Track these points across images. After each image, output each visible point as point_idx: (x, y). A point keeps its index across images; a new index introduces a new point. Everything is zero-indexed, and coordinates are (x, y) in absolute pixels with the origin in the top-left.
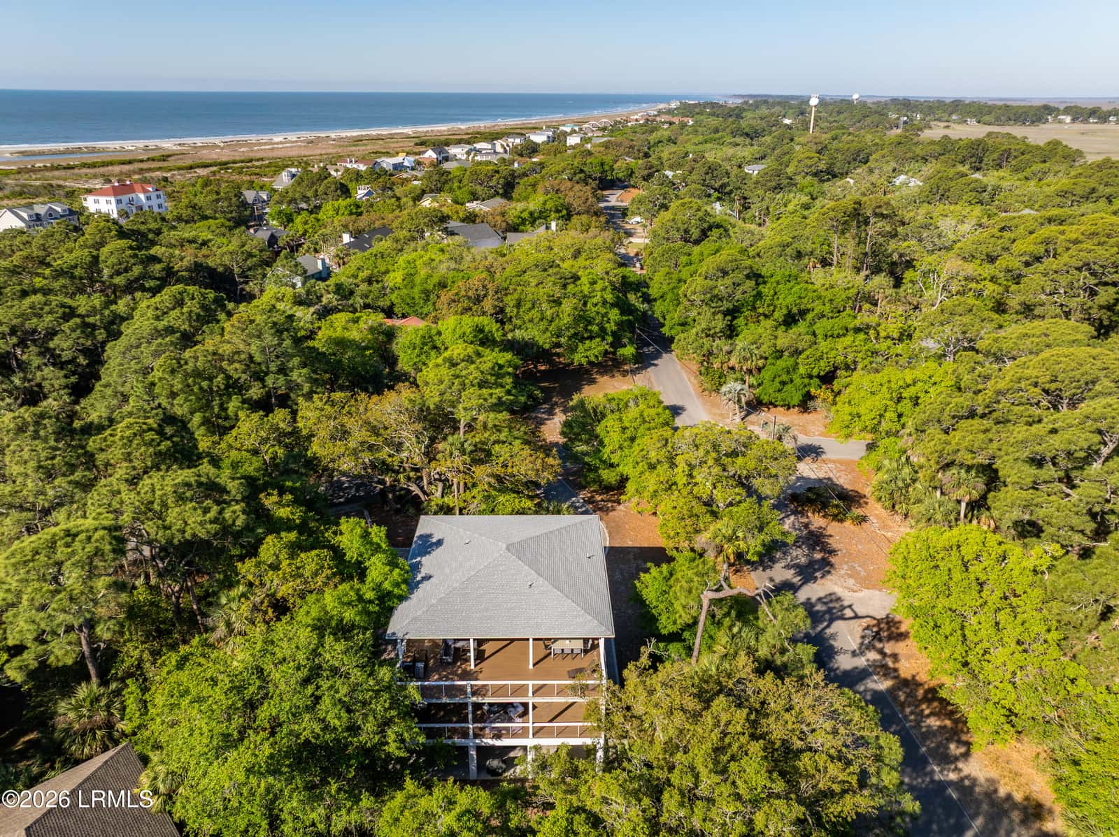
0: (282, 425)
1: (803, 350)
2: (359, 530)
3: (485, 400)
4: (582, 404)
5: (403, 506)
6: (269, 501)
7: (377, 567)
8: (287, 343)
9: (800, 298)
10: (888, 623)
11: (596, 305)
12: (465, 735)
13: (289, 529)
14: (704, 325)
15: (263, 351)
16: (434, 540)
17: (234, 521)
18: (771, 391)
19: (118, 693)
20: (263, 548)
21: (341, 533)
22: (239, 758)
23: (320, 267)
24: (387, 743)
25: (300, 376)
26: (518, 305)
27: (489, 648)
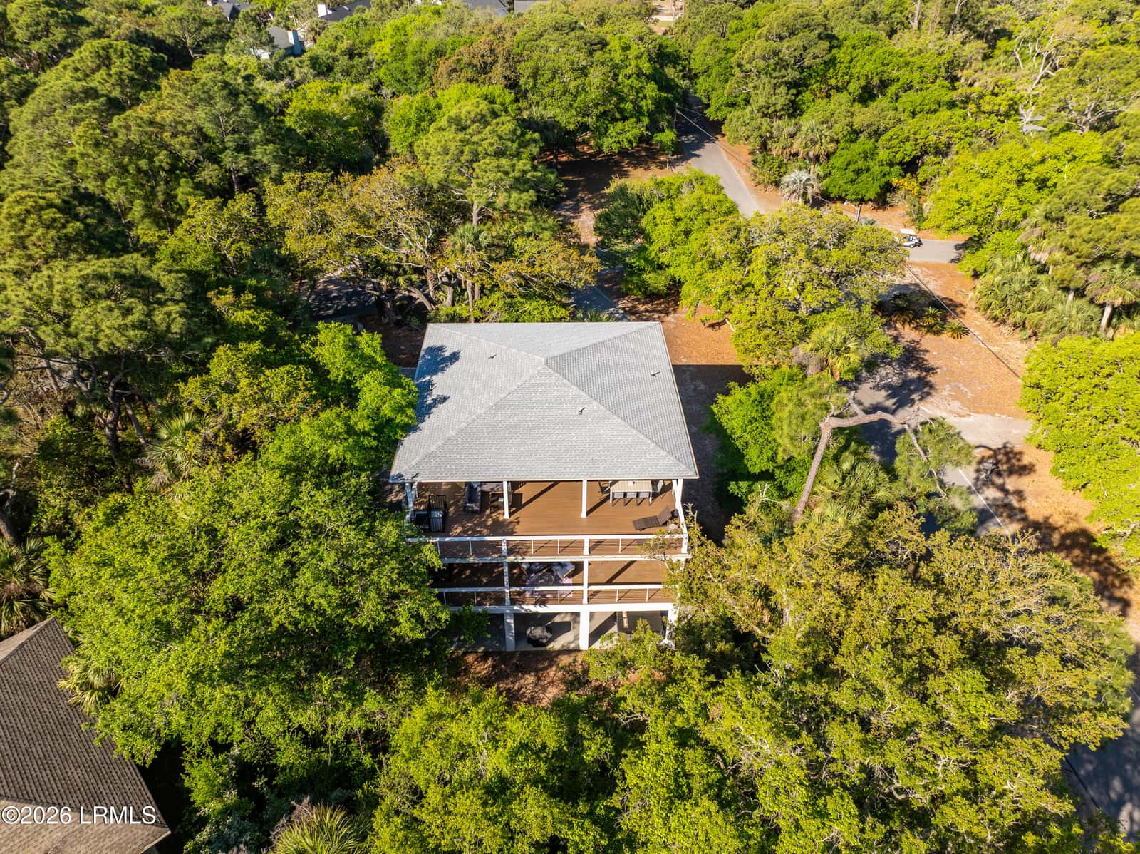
0: (245, 214)
1: (886, 130)
2: (342, 337)
3: (507, 173)
4: (622, 192)
5: (405, 318)
6: (222, 301)
7: (372, 389)
8: (245, 109)
9: (883, 64)
10: (1006, 454)
11: (629, 77)
12: (499, 600)
13: (250, 339)
14: (761, 102)
15: (215, 120)
16: (447, 354)
17: (169, 327)
18: (841, 182)
19: (37, 553)
20: (213, 364)
21: (322, 345)
22: (185, 652)
23: (292, 41)
24: (397, 624)
25: (265, 153)
26: (535, 75)
27: (526, 493)
